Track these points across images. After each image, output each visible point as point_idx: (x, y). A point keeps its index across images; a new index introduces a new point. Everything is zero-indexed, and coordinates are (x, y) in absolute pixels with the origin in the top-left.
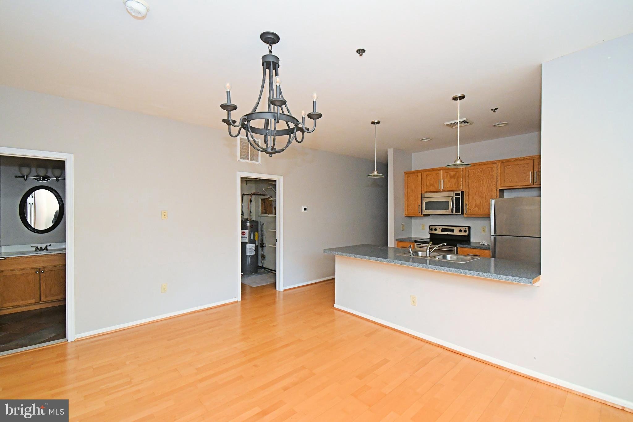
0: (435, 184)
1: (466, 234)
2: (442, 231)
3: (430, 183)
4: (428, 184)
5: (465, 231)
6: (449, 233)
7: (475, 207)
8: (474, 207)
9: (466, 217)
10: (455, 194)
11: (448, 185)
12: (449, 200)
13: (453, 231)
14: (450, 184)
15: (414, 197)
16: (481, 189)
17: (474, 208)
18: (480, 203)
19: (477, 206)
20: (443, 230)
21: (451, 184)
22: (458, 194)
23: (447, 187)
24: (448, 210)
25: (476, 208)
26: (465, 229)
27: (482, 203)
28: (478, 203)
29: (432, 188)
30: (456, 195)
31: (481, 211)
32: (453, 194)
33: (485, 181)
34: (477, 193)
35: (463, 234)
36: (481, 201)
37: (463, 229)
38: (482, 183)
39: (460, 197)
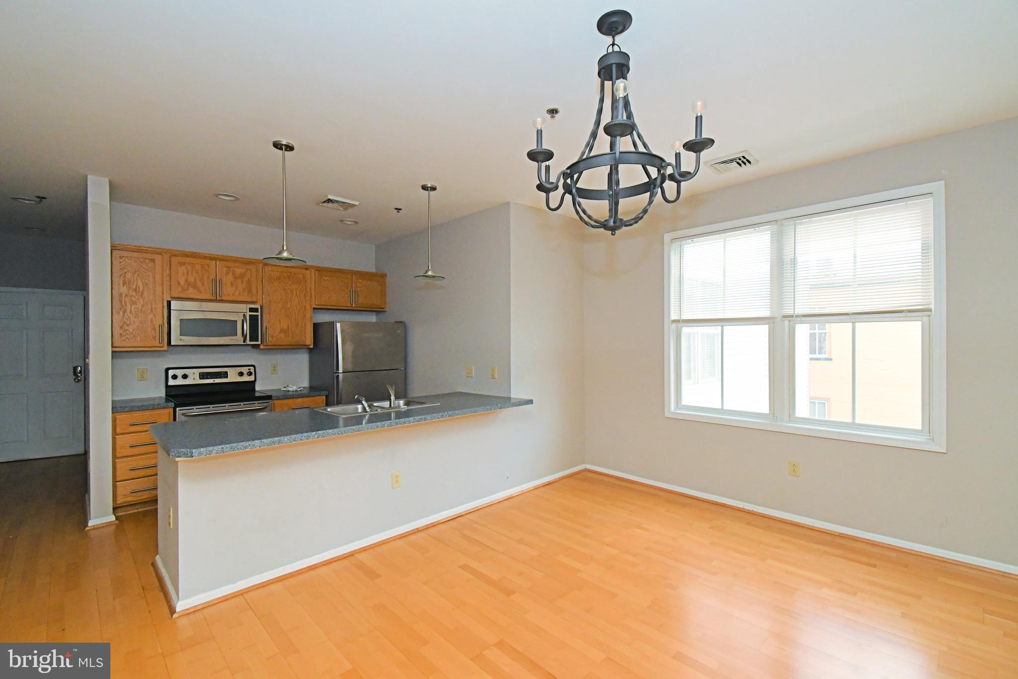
0: (199, 284)
1: (252, 378)
2: (200, 379)
3: (186, 280)
4: (182, 281)
5: (250, 374)
6: (218, 381)
7: (280, 333)
8: (277, 333)
9: (266, 349)
10: (250, 308)
11: (228, 291)
12: (239, 319)
13: (225, 375)
14: (234, 288)
15: (143, 306)
16: (289, 306)
17: (278, 335)
18: (288, 326)
19: (282, 331)
20: (203, 376)
21: (236, 288)
22: (256, 310)
23: (228, 295)
24: (234, 337)
25: (282, 335)
26: (248, 371)
27: (290, 327)
28: (285, 327)
29: (191, 293)
30: (251, 310)
31: (289, 339)
32: (245, 308)
33: (295, 294)
34: (283, 310)
35: (246, 378)
36: (290, 325)
37: (245, 370)
38: (290, 295)
39: (259, 314)
